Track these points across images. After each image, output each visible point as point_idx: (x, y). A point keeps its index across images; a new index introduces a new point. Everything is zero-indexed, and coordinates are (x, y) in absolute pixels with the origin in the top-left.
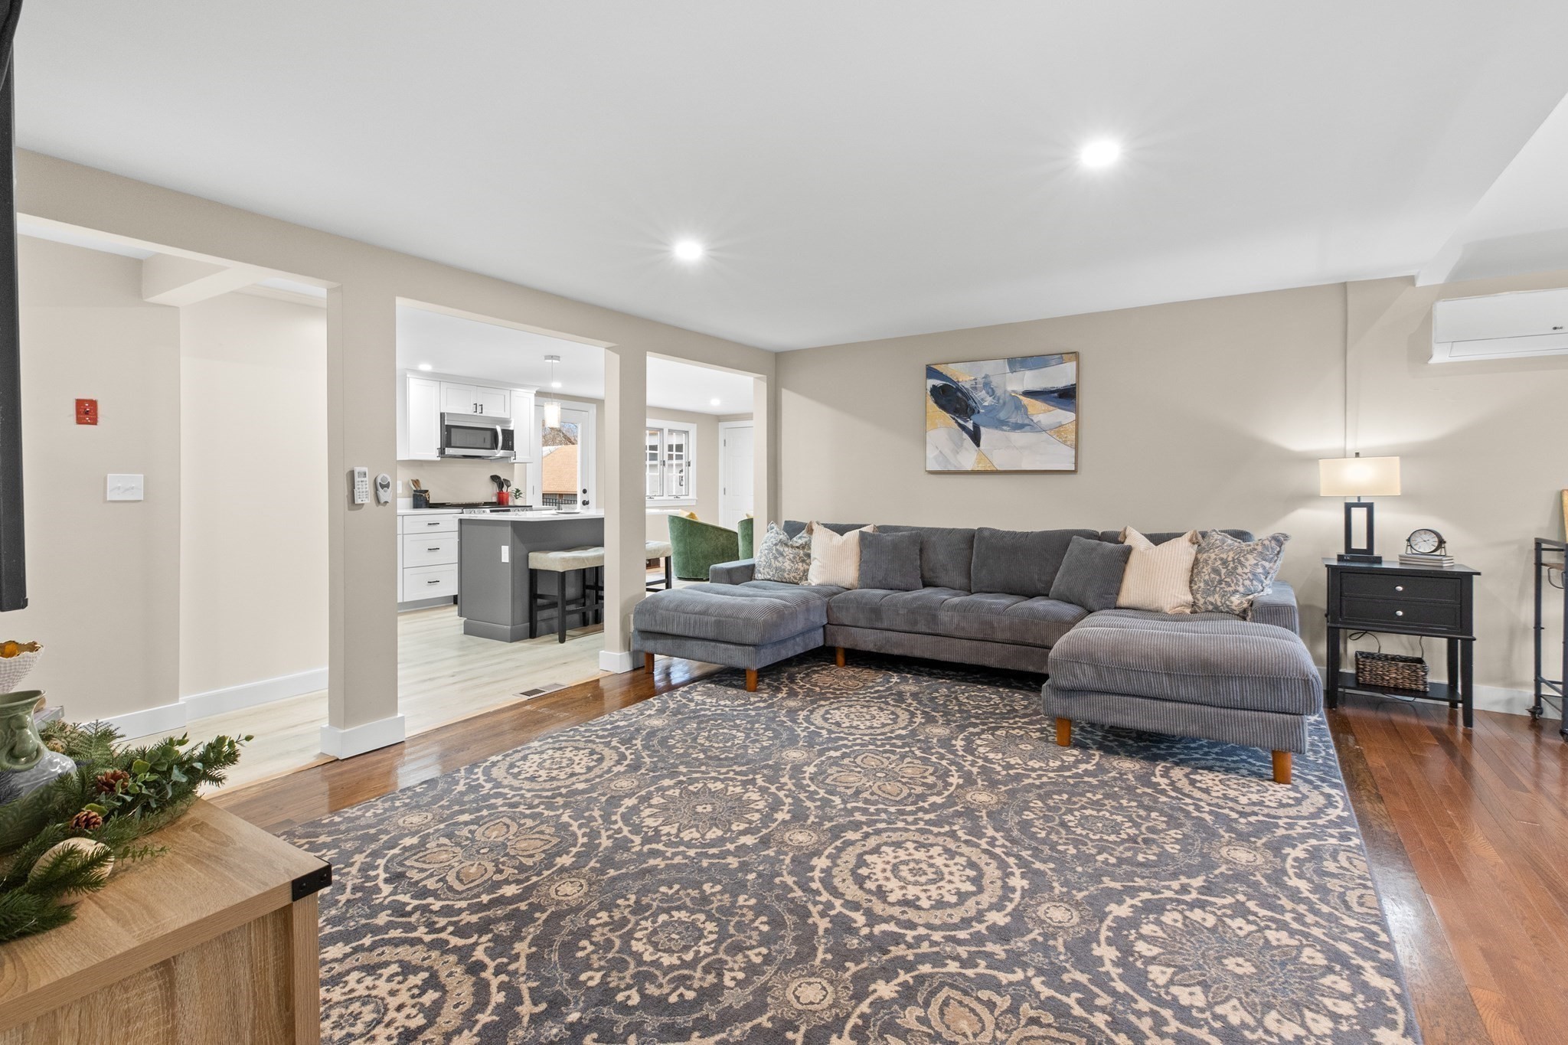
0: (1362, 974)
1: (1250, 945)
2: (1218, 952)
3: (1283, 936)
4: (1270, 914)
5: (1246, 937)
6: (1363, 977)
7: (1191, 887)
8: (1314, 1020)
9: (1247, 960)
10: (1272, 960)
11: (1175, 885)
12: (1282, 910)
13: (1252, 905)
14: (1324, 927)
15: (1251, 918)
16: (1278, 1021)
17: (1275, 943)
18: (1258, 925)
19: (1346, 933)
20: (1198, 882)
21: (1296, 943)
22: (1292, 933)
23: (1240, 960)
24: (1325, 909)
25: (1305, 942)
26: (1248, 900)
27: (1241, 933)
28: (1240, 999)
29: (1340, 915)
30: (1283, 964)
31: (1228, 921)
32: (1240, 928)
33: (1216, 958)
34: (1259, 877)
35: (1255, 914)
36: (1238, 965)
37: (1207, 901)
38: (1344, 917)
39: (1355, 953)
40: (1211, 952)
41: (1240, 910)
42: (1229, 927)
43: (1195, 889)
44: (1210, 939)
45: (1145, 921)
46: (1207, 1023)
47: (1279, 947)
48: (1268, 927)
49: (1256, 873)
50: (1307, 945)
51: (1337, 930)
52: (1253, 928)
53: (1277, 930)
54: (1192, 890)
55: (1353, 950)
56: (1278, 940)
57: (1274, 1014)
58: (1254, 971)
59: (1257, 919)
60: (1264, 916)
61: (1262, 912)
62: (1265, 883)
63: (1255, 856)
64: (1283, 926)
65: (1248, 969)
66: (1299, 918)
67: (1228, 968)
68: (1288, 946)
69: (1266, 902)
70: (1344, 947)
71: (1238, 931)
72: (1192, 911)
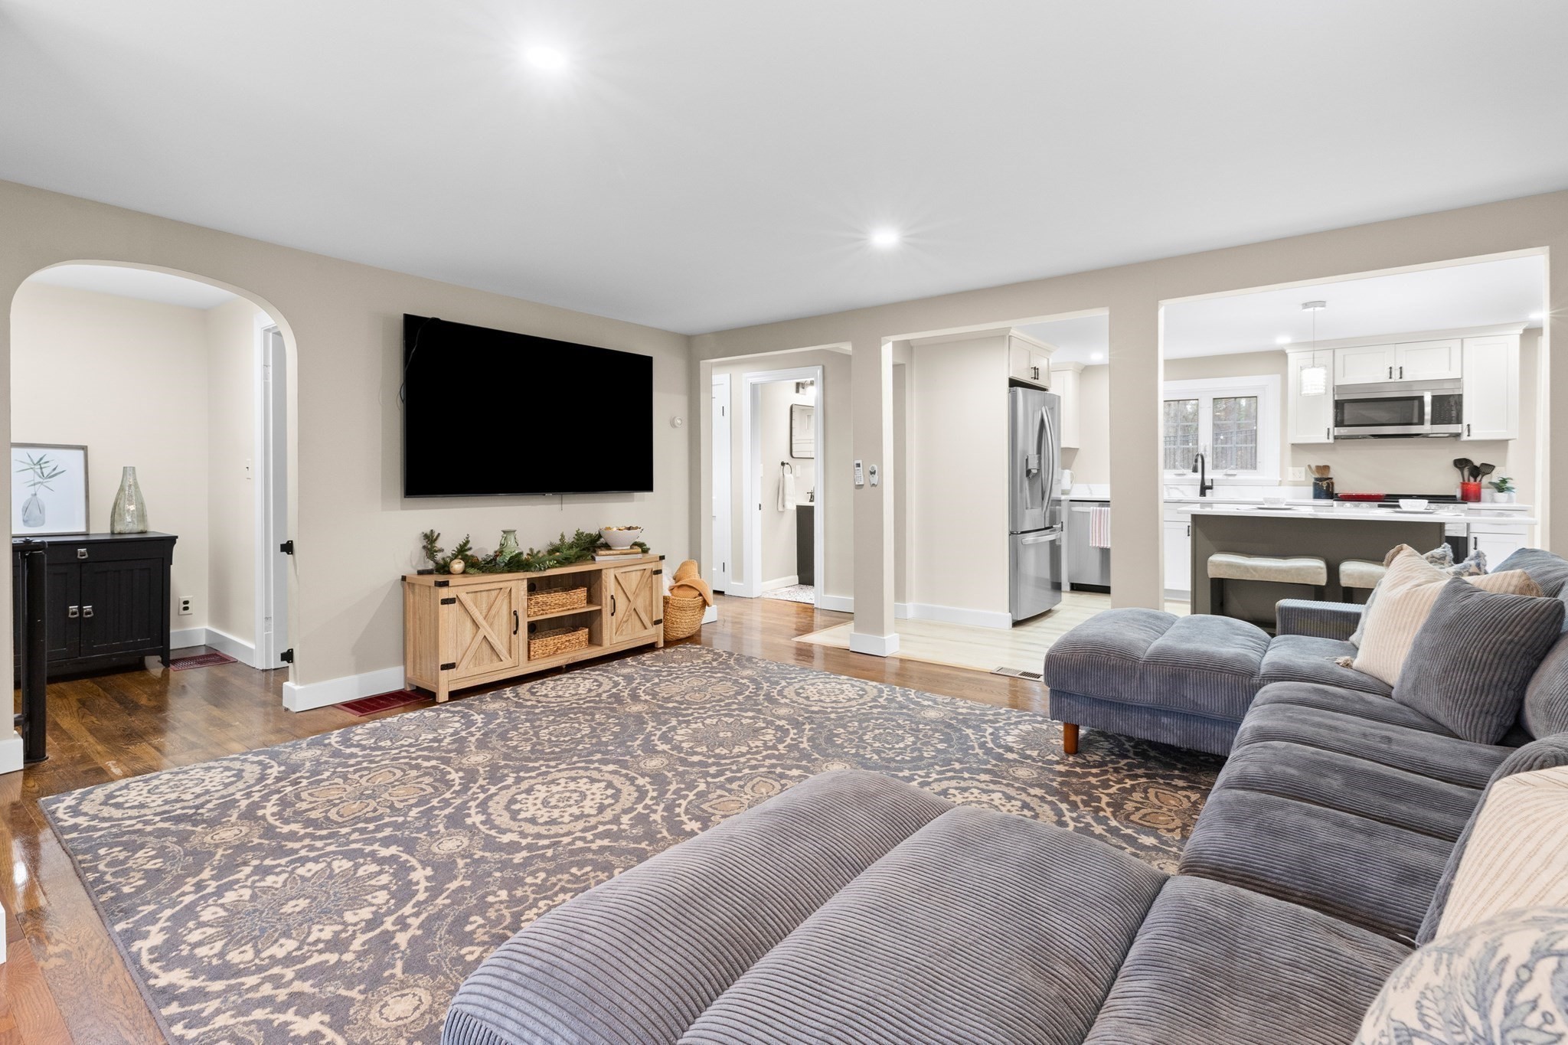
0: (190, 972)
1: (301, 925)
2: (320, 902)
3: (280, 953)
4: (309, 963)
5: (310, 928)
6: (188, 970)
7: (401, 930)
8: (216, 913)
9: (293, 913)
10: (273, 926)
11: (414, 922)
12: (301, 976)
13: (332, 958)
14: (248, 990)
15: (321, 946)
16: (241, 896)
17: (282, 941)
18: (309, 944)
19: (222, 1002)
20: (402, 939)
21: (264, 955)
22: (274, 961)
23: (298, 909)
24: (259, 1014)
25: (257, 961)
26: (339, 961)
27: (315, 928)
28: (277, 889)
29: (238, 1019)
30: (263, 930)
31: (339, 927)
32: (321, 930)
33: (316, 898)
34: (354, 993)
35: (320, 952)
36: (297, 905)
37: (373, 930)
38: (232, 1021)
39: (204, 988)
40: (324, 899)
41: (337, 944)
42: (331, 924)
43: (395, 932)
44: (335, 905)
45: (394, 881)
46: (285, 866)
47: (276, 941)
48: (299, 948)
49: (362, 997)
50: (253, 961)
51: (232, 999)
52: (311, 939)
53: (290, 953)
54: (395, 928)
55: (207, 990)
56: (282, 946)
57: (247, 897)
58: (281, 911)
59: (314, 948)
60: (311, 956)
61: (316, 959)
62: (343, 992)
63: (387, 1020)
64: (288, 960)
65: (288, 908)
66: (277, 982)
67: (302, 899)
68: (268, 948)
69: (320, 973)
70: (218, 986)
71: (321, 927)
72: (373, 913)
